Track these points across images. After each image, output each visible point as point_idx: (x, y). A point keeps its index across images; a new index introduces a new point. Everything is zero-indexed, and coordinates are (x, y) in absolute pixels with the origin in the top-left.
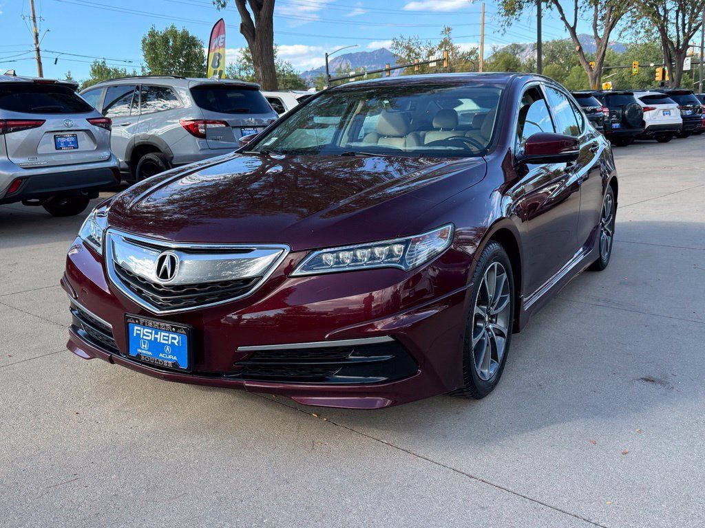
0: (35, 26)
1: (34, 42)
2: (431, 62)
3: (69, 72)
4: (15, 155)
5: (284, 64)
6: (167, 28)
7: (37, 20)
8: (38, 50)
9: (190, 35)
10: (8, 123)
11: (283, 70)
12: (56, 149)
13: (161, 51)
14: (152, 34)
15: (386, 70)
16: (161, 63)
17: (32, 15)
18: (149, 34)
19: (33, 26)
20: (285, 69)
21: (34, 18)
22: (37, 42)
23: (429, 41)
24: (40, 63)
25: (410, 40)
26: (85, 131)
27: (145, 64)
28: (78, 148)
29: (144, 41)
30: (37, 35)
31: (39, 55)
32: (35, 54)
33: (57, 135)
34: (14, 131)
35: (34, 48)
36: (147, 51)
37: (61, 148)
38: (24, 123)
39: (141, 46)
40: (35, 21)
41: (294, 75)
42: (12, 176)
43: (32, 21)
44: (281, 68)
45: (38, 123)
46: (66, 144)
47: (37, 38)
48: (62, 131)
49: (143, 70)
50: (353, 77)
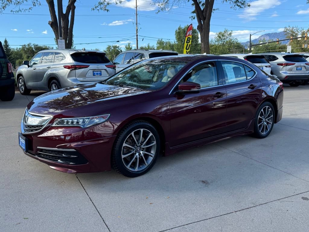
0: (137, 27)
1: (136, 32)
2: (299, 38)
3: (149, 44)
4: (78, 77)
5: (234, 39)
6: (185, 26)
7: (138, 24)
8: (137, 36)
9: (194, 28)
10: (77, 66)
11: (234, 41)
12: (93, 75)
13: (182, 35)
14: (179, 29)
15: (277, 41)
16: (181, 40)
17: (136, 23)
18: (178, 29)
19: (136, 26)
20: (235, 41)
21: (137, 23)
22: (137, 33)
23: (303, 28)
24: (137, 40)
25: (293, 28)
26: (105, 69)
27: (176, 40)
28: (101, 75)
29: (176, 32)
30: (137, 30)
31: (137, 37)
32: (136, 37)
33: (94, 70)
34: (79, 69)
35: (136, 35)
36: (177, 35)
37: (95, 75)
38: (82, 66)
39: (175, 33)
40: (137, 25)
41: (238, 43)
42: (76, 84)
43: (136, 25)
44: (233, 41)
45: (87, 67)
46: (97, 74)
47: (137, 31)
48: (95, 69)
49: (175, 42)
50: (261, 44)
